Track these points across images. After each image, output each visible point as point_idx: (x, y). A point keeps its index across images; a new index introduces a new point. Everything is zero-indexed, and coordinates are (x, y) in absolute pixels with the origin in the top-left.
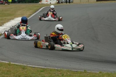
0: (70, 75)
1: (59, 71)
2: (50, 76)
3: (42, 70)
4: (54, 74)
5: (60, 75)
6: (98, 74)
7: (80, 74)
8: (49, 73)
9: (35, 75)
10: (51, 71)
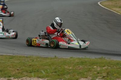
0: (41, 61)
1: (29, 58)
2: (20, 62)
3: (10, 57)
4: (24, 61)
5: (30, 61)
6: (69, 59)
7: (50, 59)
8: (18, 59)
9: (4, 62)
10: (20, 58)
